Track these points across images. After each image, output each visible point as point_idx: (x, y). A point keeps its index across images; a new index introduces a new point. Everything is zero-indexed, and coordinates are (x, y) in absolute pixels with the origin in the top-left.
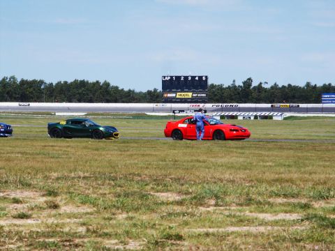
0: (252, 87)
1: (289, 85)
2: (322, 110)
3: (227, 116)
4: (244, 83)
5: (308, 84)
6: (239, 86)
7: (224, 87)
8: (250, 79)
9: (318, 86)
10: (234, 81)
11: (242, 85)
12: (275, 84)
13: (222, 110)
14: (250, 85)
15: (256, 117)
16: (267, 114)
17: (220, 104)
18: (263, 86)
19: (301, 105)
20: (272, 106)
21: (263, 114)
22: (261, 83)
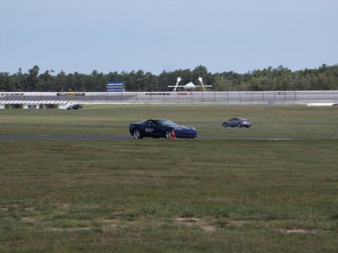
0: (38, 75)
1: (76, 73)
2: (107, 98)
3: (12, 105)
4: (30, 71)
5: (95, 72)
6: (25, 74)
7: (10, 75)
8: (36, 67)
9: (104, 74)
10: (20, 69)
11: (28, 73)
12: (62, 72)
13: (7, 98)
14: (36, 73)
15: (41, 106)
16: (52, 102)
17: (5, 93)
18: (50, 73)
19: (87, 94)
20: (58, 94)
21: (49, 102)
22: (47, 71)
